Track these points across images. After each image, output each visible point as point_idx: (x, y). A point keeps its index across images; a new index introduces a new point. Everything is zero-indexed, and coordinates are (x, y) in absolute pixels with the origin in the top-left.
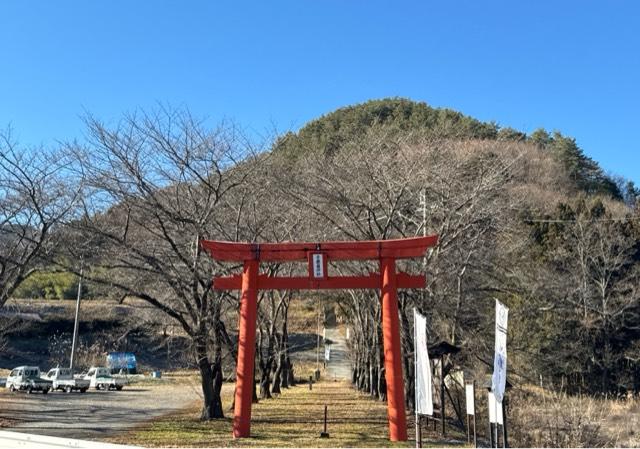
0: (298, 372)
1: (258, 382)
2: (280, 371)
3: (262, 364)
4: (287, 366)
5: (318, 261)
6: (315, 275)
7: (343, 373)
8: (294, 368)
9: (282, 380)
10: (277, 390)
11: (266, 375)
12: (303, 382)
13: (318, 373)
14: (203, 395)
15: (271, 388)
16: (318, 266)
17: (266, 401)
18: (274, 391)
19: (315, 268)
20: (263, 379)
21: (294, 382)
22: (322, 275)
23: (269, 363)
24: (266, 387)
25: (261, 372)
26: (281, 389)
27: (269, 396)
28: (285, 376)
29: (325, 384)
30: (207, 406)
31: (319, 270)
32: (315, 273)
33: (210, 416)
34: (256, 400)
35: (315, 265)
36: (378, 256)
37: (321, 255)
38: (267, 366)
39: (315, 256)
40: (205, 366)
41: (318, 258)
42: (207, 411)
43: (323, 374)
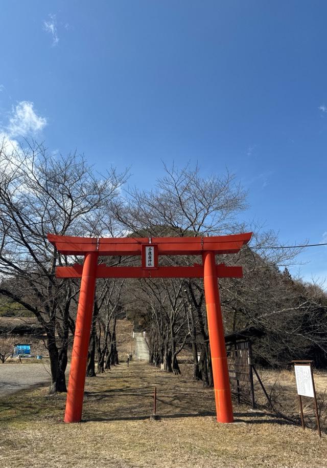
0: (120, 356)
2: (111, 354)
3: (99, 350)
4: (114, 352)
5: (150, 253)
6: (147, 266)
8: (118, 353)
9: (111, 361)
10: (108, 367)
11: (101, 358)
12: (122, 362)
13: (131, 356)
14: (51, 373)
15: (105, 365)
16: (150, 258)
17: (101, 375)
18: (106, 368)
19: (147, 259)
20: (100, 360)
21: (118, 362)
22: (153, 265)
23: (104, 352)
24: (102, 365)
26: (111, 366)
27: (103, 371)
28: (113, 359)
29: (134, 362)
30: (53, 382)
31: (151, 261)
32: (147, 263)
33: (56, 391)
34: (94, 375)
35: (147, 256)
36: (201, 249)
37: (152, 248)
38: (102, 353)
39: (147, 249)
40: (52, 349)
41: (150, 251)
42: (53, 386)
43: (134, 357)
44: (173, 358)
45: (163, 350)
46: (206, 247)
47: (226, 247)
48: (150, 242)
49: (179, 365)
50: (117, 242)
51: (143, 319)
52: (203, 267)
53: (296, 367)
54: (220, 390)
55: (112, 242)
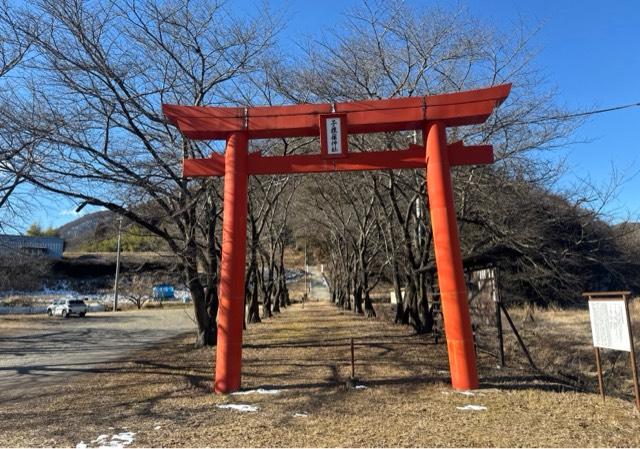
0: (292, 295)
1: (261, 303)
2: (279, 295)
3: (264, 289)
4: (284, 291)
5: (334, 129)
6: (330, 152)
7: (323, 295)
8: (289, 292)
9: (280, 301)
10: (277, 309)
11: (267, 298)
12: (295, 302)
13: (306, 295)
14: (196, 320)
15: (272, 307)
16: (334, 138)
17: (268, 320)
18: (274, 310)
19: (330, 141)
20: (265, 301)
21: (289, 303)
22: (339, 151)
23: (270, 288)
24: (268, 307)
25: (263, 295)
26: (281, 309)
27: (271, 315)
28: (283, 298)
30: (201, 333)
31: (335, 143)
32: (330, 147)
33: (205, 344)
34: (257, 320)
35: (330, 135)
36: (422, 118)
37: (338, 120)
38: (268, 290)
39: (329, 122)
40: (196, 288)
41: (333, 125)
42: (201, 338)
43: (309, 296)
44: (363, 296)
45: (349, 286)
46: (431, 113)
47: (466, 112)
48: (334, 111)
49: (374, 305)
50: (277, 113)
51: (318, 249)
52: (424, 148)
53: (592, 303)
54: (457, 341)
55: (270, 114)
